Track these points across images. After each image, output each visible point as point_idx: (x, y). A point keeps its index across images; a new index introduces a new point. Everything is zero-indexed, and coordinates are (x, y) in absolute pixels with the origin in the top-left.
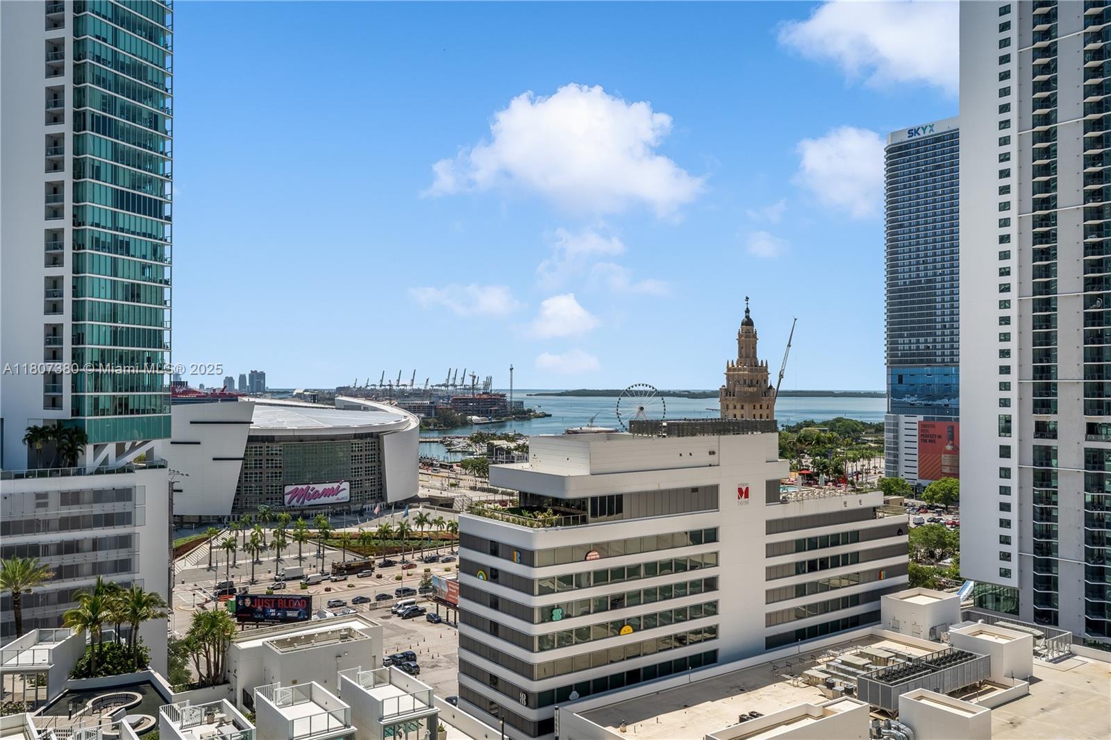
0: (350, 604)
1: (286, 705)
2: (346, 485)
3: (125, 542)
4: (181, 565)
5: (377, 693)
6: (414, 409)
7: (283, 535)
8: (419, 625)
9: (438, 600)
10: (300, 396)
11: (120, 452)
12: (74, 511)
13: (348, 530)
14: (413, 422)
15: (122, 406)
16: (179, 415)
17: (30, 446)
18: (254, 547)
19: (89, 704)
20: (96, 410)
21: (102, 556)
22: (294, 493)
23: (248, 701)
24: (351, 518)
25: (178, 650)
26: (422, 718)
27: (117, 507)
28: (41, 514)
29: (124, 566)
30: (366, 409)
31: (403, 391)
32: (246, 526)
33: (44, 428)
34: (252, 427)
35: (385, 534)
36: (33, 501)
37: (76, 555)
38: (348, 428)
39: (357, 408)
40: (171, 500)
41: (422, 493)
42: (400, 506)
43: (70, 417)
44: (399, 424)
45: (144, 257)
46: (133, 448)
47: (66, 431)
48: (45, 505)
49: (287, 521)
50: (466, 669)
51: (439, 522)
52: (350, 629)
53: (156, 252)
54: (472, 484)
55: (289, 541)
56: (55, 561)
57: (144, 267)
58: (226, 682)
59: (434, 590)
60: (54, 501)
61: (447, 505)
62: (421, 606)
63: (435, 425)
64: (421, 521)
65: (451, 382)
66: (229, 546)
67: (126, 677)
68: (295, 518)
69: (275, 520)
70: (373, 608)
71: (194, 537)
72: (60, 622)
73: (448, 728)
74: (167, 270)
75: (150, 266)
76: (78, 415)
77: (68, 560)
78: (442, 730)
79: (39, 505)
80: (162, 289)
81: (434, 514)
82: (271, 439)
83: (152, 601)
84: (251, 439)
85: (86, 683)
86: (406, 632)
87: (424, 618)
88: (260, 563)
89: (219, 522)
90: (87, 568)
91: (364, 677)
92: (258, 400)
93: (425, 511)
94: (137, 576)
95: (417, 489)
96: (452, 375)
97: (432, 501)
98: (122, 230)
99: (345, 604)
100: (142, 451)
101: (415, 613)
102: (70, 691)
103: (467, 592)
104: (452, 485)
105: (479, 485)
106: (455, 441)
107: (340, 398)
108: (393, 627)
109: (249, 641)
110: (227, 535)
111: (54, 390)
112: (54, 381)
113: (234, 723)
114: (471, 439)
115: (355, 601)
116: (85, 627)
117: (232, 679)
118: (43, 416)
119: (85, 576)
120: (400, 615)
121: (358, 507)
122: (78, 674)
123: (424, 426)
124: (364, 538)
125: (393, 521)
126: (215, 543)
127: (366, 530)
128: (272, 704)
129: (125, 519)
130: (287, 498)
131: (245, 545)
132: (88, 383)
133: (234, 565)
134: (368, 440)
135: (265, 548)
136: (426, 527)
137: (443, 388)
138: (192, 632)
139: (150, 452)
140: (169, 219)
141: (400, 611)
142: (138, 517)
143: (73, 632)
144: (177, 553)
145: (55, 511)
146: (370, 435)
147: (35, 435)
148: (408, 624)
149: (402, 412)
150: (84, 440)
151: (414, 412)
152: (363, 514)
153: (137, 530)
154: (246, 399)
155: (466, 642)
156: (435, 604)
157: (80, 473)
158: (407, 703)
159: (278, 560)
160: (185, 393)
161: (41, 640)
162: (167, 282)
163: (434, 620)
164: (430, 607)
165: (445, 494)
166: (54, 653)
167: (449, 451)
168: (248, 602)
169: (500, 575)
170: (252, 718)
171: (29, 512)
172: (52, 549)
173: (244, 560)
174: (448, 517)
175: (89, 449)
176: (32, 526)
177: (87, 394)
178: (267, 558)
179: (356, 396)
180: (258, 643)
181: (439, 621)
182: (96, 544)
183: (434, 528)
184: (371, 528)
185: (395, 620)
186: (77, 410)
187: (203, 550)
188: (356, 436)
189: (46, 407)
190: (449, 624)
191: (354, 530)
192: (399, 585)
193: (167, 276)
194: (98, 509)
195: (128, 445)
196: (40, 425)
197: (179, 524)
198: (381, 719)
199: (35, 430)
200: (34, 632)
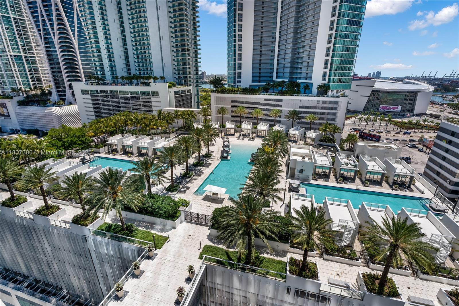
0: (393, 140)
1: (368, 161)
2: (400, 107)
3: (335, 114)
4: (347, 122)
5: (395, 166)
6: (432, 85)
7: (376, 118)
8: (415, 151)
9: (424, 145)
10: (391, 79)
11: (337, 92)
12: (325, 105)
13: (397, 120)
14: (432, 88)
15: (340, 81)
16: (354, 83)
17: (318, 89)
18: (367, 120)
19: (322, 148)
20: (333, 81)
21: (329, 116)
22: (382, 107)
23: (358, 157)
24: (399, 117)
25: (342, 141)
26: (408, 176)
27: (334, 106)
28: (318, 105)
29: (334, 120)
30: (414, 84)
31: (430, 78)
32: (366, 114)
34: (374, 87)
35: (410, 123)
36: (316, 102)
37: (324, 115)
38: (406, 90)
39: (411, 83)
40: (348, 105)
41: (428, 112)
42: (418, 115)
44: (426, 89)
45: (352, 39)
46: (341, 91)
47: (326, 86)
48: (319, 103)
49: (378, 115)
50: (428, 166)
51: (432, 122)
52: (391, 147)
53: (356, 37)
54: (450, 112)
55: (378, 120)
56: (319, 116)
57: (352, 42)
58: (353, 151)
59: (423, 142)
60: (321, 102)
61: (437, 117)
62: (417, 146)
63: (440, 90)
64: (425, 121)
65: (452, 75)
66: (360, 119)
67: (330, 144)
68: (381, 114)
69: (375, 114)
70: (400, 143)
71: (352, 115)
72: (318, 129)
73: (416, 181)
74: (358, 42)
75: (354, 41)
77: (322, 116)
78: (414, 181)
79: (318, 103)
80: (356, 48)
81: (431, 119)
82: (379, 91)
83: (339, 129)
84: (373, 91)
85: (322, 143)
86: (409, 152)
87: (417, 149)
88: (368, 125)
89: (359, 112)
90: (325, 119)
91: (392, 160)
92: (377, 80)
93: (427, 118)
94: (336, 123)
95: (426, 111)
96: (454, 73)
97: (431, 115)
98: (348, 32)
99: (391, 140)
100: (342, 92)
101: (414, 147)
102: (319, 144)
103: (436, 145)
104: (441, 111)
105: (453, 112)
106: (447, 97)
107: (405, 80)
108: (405, 149)
109: (361, 143)
110: (360, 116)
111: (325, 76)
112: (325, 74)
113: (353, 161)
114: (455, 96)
115: (394, 140)
116: (323, 131)
117: (355, 151)
118: (321, 82)
119: (325, 120)
120: (408, 147)
121: (403, 114)
122: (320, 141)
123: (435, 91)
124: (402, 123)
125: (414, 120)
126: (356, 118)
127: (404, 121)
128: (364, 160)
129: (336, 109)
130: (380, 108)
131: (365, 119)
132: (333, 75)
133: (361, 124)
134: (412, 94)
135: (370, 121)
136: (426, 123)
137: (448, 78)
138: (347, 138)
139: (344, 93)
140: (361, 26)
141: (409, 146)
142: (339, 109)
143: (321, 132)
144: (347, 118)
145: (321, 105)
146: (413, 92)
148: (411, 150)
149: (428, 85)
150: (329, 89)
151: (433, 86)
152: (404, 116)
153: (338, 112)
154: (374, 80)
155: (430, 160)
156: (422, 146)
157: (327, 97)
158: (404, 171)
159: (373, 125)
160: (356, 77)
161: (314, 132)
162: (357, 46)
163: (421, 151)
164: (420, 147)
165: (437, 114)
166: (316, 135)
167: (444, 100)
168: (362, 134)
169: (452, 143)
170: (358, 161)
171: (315, 105)
172: (319, 113)
173: (364, 123)
174: (436, 121)
175: (330, 91)
176: (316, 108)
177: (332, 77)
178: (370, 124)
179: (411, 80)
180: (363, 144)
181: (423, 151)
182: (328, 114)
183: (430, 124)
184: (406, 120)
185: (407, 148)
186: (329, 81)
187: (353, 119)
188: (408, 92)
189: (322, 80)
190: (426, 153)
191: (400, 120)
192: (411, 138)
193: (358, 44)
194: (330, 106)
195: (339, 91)
196: (321, 85)
197: (348, 112)
198: (395, 172)
199: (319, 86)
200: (313, 130)
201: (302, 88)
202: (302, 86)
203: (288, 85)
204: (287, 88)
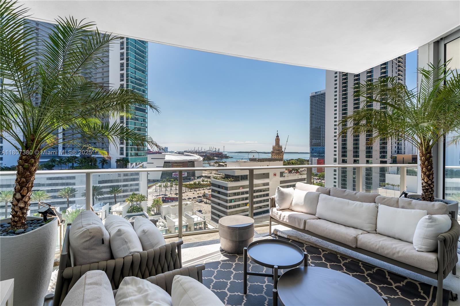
0: (187, 199)
1: (173, 219)
2: (186, 173)
3: (137, 185)
4: (150, 190)
5: (193, 217)
6: (201, 156)
7: (172, 184)
8: (202, 204)
9: (207, 199)
10: (176, 153)
11: (136, 165)
12: (127, 177)
13: (187, 183)
14: (202, 159)
15: (137, 155)
16: (149, 157)
17: (117, 163)
18: (166, 187)
19: (131, 218)
20: (131, 156)
21: (132, 187)
22: (175, 175)
23: (165, 218)
24: (187, 180)
25: (149, 210)
26: (203, 222)
27: (136, 177)
28: (119, 178)
29: (137, 190)
30: (191, 156)
31: (199, 152)
32: (164, 182)
33: (120, 159)
34: (165, 159)
35: (195, 184)
36: (117, 175)
37: (127, 187)
38: (187, 160)
39: (189, 155)
40: (147, 175)
41: (203, 175)
42: (198, 178)
43: (125, 157)
44: (198, 159)
45: (142, 122)
46: (139, 164)
47: (125, 160)
48: (120, 176)
49: (173, 181)
50: (213, 213)
51: (207, 181)
52: (187, 203)
53: (144, 121)
54: (215, 173)
55: (173, 185)
56: (123, 188)
57: (141, 124)
58: (160, 214)
59: (206, 196)
60: (122, 175)
61: (209, 177)
62: (203, 200)
63: (206, 159)
64: (203, 181)
65: (210, 150)
66: (160, 186)
67: (139, 213)
68: (175, 180)
69: (170, 181)
70: (192, 200)
71: (152, 184)
72: (124, 201)
73: (208, 224)
74: (146, 124)
75: (143, 124)
76: (127, 156)
77: (125, 188)
78: (207, 225)
79: (119, 176)
80: (146, 128)
81: (206, 180)
82: (169, 162)
83: (144, 197)
84: (165, 162)
85: (130, 214)
86: (200, 206)
87: (204, 203)
88: (167, 190)
89: (158, 181)
90: (129, 190)
91: (190, 213)
92: (166, 154)
93: (204, 179)
94: (140, 192)
95: (202, 174)
96: (211, 148)
97: (206, 177)
98: (137, 116)
99: (186, 199)
100: (141, 165)
101: (201, 202)
102: (127, 216)
103: (213, 196)
104: (210, 173)
105: (216, 173)
106: (211, 163)
107: (185, 153)
108: (197, 205)
109: (165, 206)
110: (159, 184)
111: (122, 151)
112: (122, 149)
113: (162, 222)
114: (214, 163)
115: (188, 199)
116: (130, 202)
117: (161, 213)
118: (120, 157)
119: (129, 192)
120: (198, 202)
121: (189, 178)
122: (128, 212)
123: (204, 160)
124: (190, 185)
125: (197, 181)
126: (157, 186)
127: (191, 183)
128: (170, 219)
129: (137, 179)
130: (173, 176)
131: (164, 186)
132: (130, 150)
133: (161, 191)
134: (191, 163)
135: (168, 187)
136: (204, 182)
137: (208, 151)
138: (153, 203)
139: (143, 165)
140: (147, 113)
141: (198, 201)
142: (140, 179)
143: (127, 203)
144: (149, 187)
145: (122, 178)
146: (192, 162)
147: (118, 161)
148: (200, 204)
149: (199, 157)
150: (128, 162)
151: (202, 157)
152: (190, 180)
153: (140, 182)
154: (164, 153)
155: (213, 207)
156: (206, 199)
157: (128, 168)
158: (199, 219)
159: (171, 189)
160: (150, 152)
161: (120, 205)
162: (146, 127)
163: (206, 203)
164: (205, 200)
165: (209, 175)
166: (123, 207)
167: (210, 165)
168: (164, 199)
169: (220, 193)
170: (166, 222)
171: (116, 178)
172: (122, 186)
173: (163, 189)
174: (209, 180)
175: (130, 164)
176: (117, 181)
177: (129, 152)
178: (169, 189)
179: (188, 153)
180: (167, 206)
181: (207, 203)
182: (131, 185)
183: (206, 183)
184: (192, 183)
185: (197, 203)
186: (127, 155)
187: (154, 187)
188: (188, 162)
189: (120, 155)
190: (209, 204)
191: (188, 183)
192: (198, 195)
193: (146, 126)
194: (132, 177)
195: (138, 164)
196: (119, 159)
197: (149, 181)
198: (194, 222)
199: (118, 160)
200: (119, 203)
201: (100, 163)
202: (98, 161)
203: (81, 161)
204: (80, 164)
